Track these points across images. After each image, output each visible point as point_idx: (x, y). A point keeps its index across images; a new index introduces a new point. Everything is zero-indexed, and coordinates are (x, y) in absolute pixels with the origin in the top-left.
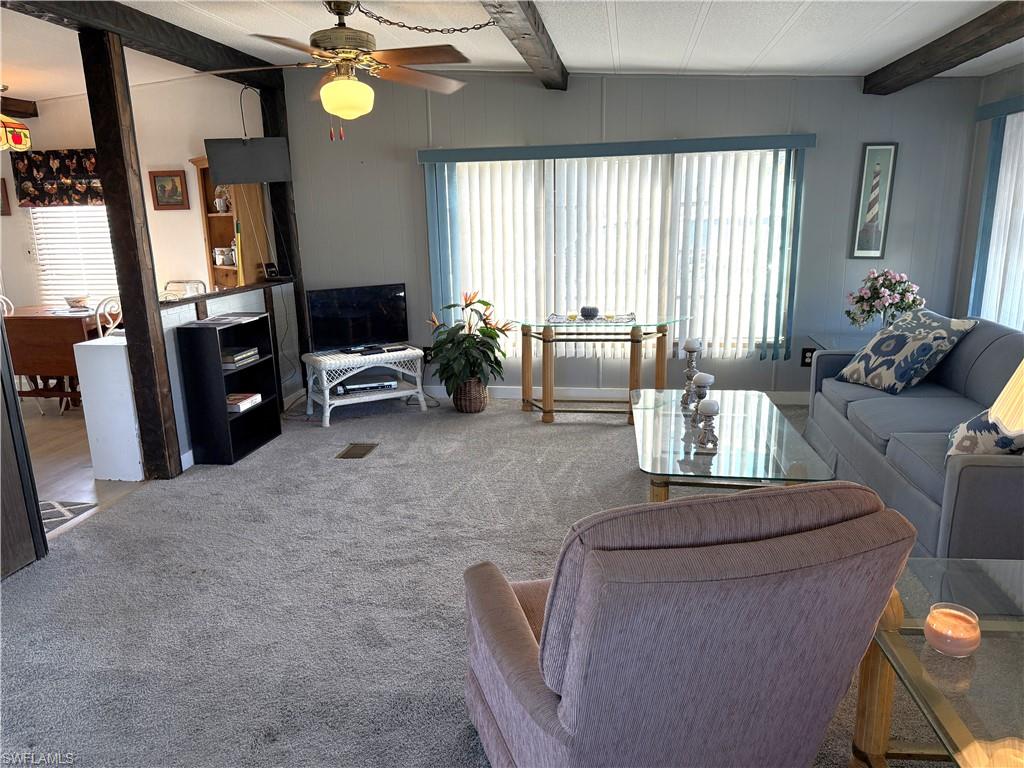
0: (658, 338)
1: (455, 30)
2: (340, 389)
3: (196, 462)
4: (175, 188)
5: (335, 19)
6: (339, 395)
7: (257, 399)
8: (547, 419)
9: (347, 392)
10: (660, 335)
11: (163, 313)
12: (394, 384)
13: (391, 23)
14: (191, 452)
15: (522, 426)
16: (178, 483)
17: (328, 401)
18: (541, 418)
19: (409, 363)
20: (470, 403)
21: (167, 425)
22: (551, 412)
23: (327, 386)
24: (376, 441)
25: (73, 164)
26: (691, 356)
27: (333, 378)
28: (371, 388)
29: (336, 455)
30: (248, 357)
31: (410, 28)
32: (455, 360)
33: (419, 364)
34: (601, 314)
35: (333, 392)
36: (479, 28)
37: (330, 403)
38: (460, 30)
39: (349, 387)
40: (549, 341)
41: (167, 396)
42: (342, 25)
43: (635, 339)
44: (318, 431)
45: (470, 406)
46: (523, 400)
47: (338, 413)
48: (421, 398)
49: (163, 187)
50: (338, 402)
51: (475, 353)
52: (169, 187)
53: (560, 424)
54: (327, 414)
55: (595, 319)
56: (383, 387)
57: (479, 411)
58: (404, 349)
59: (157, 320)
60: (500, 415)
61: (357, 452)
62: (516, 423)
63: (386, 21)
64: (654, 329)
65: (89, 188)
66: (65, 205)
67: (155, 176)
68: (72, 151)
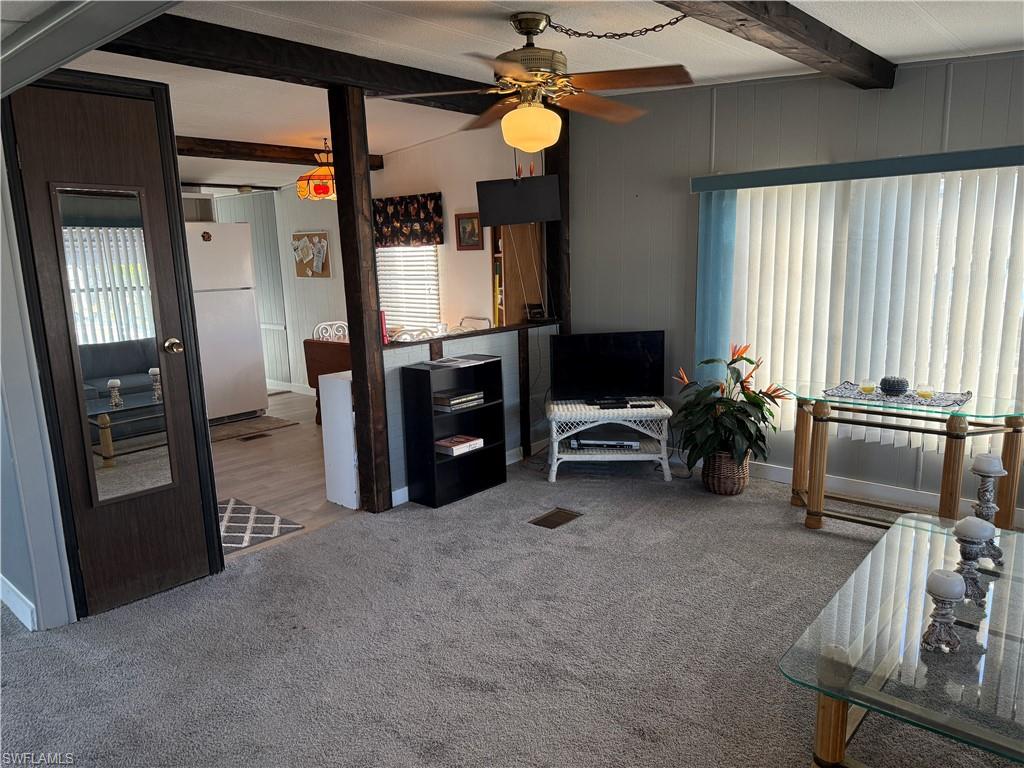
0: (1007, 435)
1: (647, 30)
2: (574, 443)
3: (410, 500)
4: (473, 229)
5: (523, 40)
6: (573, 449)
7: (479, 443)
8: (813, 523)
9: (581, 447)
10: (1010, 430)
11: (386, 353)
12: (635, 445)
13: (580, 35)
14: (406, 488)
15: (774, 527)
16: (384, 518)
17: (556, 454)
18: (803, 521)
19: (656, 422)
20: (719, 482)
21: (379, 460)
22: (819, 515)
23: (557, 438)
24: (582, 509)
25: (401, 209)
26: (984, 482)
27: (563, 431)
28: (609, 446)
29: (532, 518)
30: (473, 400)
31: (599, 37)
32: (700, 426)
33: (665, 427)
34: (911, 388)
35: (565, 445)
36: (675, 23)
37: (558, 457)
38: (654, 29)
39: (583, 442)
40: (822, 420)
41: (381, 432)
42: (530, 45)
43: (954, 433)
44: (540, 485)
45: (719, 486)
46: (793, 490)
47: (566, 469)
48: (665, 465)
49: (464, 228)
50: (567, 457)
51: (728, 422)
52: (469, 229)
53: (828, 534)
54: (555, 468)
55: (902, 396)
56: (622, 446)
57: (731, 494)
58: (651, 406)
59: (377, 360)
60: (756, 504)
61: (554, 520)
62: (768, 521)
63: (575, 33)
64: (1002, 421)
65: (412, 231)
66: (395, 246)
67: (459, 218)
68: (402, 198)
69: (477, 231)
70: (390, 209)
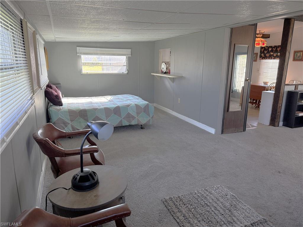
3: (283, 125)
11: (286, 87)
16: (277, 128)
52: (298, 55)
59: (283, 88)
65: (277, 55)
66: (270, 59)
67: (295, 52)
68: (275, 46)
69: (301, 56)
70: (270, 49)
